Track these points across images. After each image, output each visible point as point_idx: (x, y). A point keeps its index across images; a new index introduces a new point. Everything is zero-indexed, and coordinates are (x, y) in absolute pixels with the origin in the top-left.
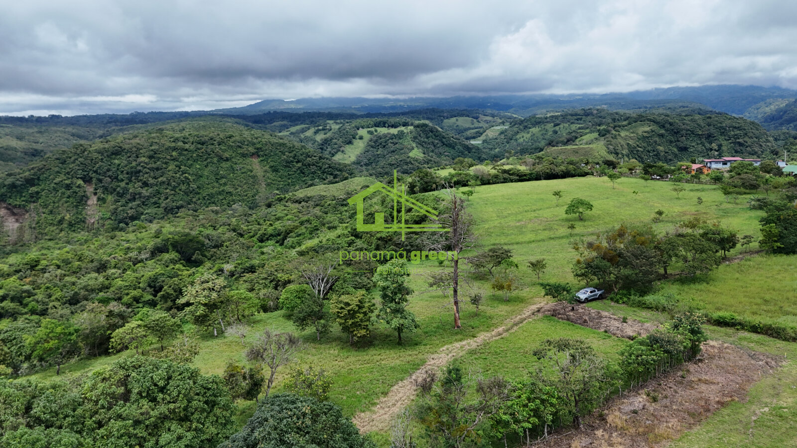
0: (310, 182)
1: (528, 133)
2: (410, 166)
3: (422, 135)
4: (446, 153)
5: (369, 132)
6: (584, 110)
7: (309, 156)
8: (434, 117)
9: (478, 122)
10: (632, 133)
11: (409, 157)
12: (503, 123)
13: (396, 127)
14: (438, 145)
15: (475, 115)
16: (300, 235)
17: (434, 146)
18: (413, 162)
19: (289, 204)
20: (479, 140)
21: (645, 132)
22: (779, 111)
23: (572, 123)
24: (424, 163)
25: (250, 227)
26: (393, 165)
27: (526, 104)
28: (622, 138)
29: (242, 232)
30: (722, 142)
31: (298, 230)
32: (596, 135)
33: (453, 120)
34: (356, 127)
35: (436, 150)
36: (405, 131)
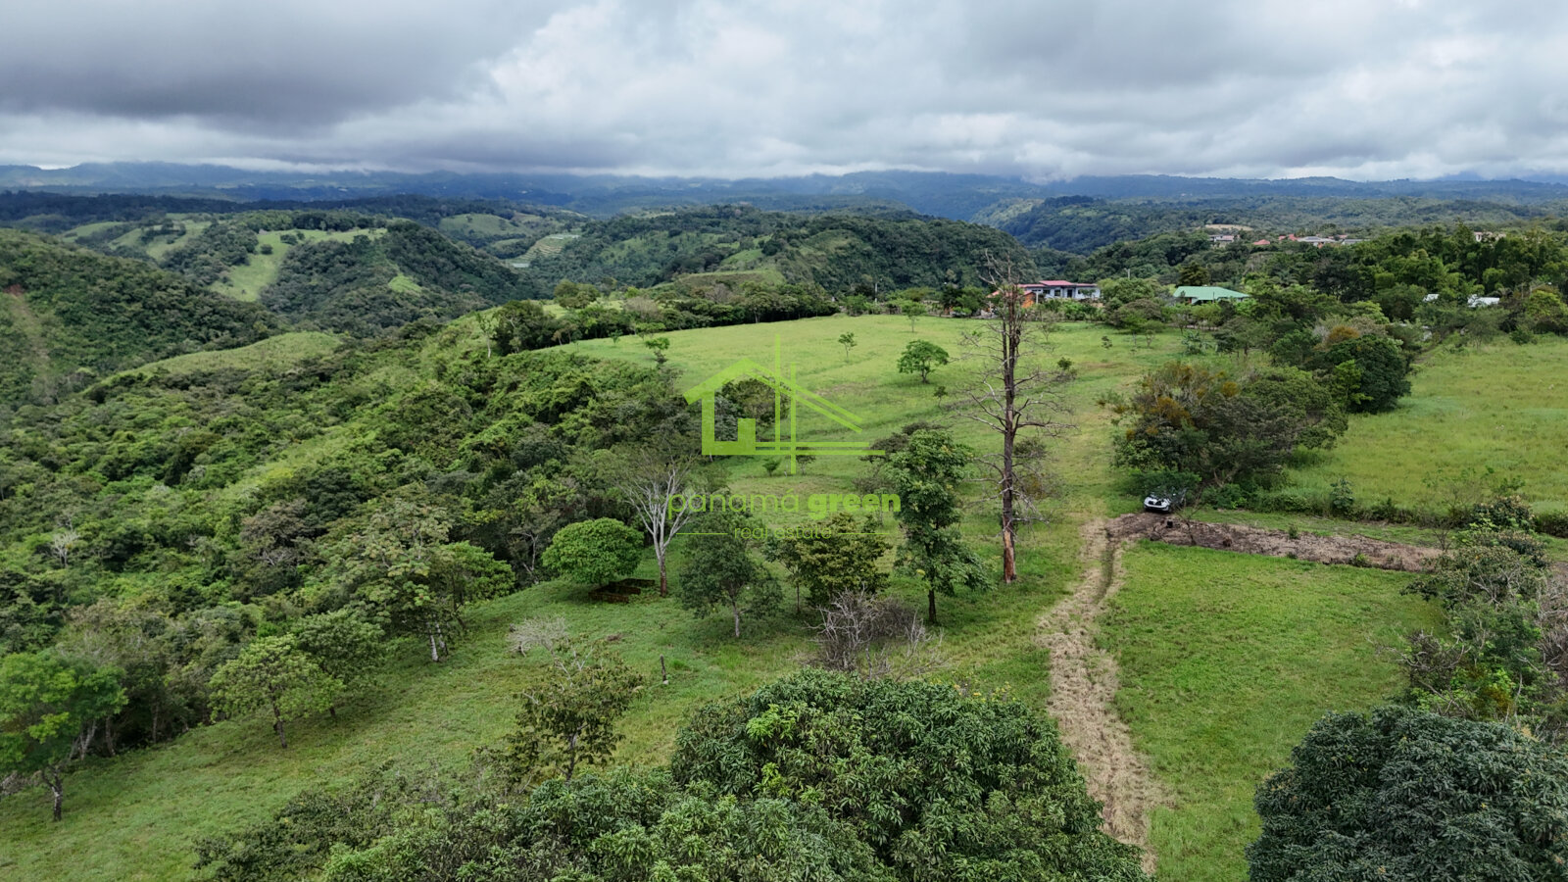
0: (171, 347)
1: (622, 247)
2: (396, 310)
3: (409, 246)
4: (463, 285)
5: (285, 239)
6: (717, 207)
7: (159, 288)
8: (418, 211)
9: (514, 224)
10: (820, 249)
11: (390, 292)
12: (569, 228)
13: (344, 229)
14: (446, 269)
15: (504, 211)
16: (225, 456)
17: (438, 270)
18: (400, 302)
19: (156, 390)
20: (522, 261)
21: (841, 248)
22: (1022, 218)
23: (704, 231)
24: (426, 304)
25: (73, 447)
26: (356, 307)
27: (597, 197)
28: (803, 258)
29: (54, 459)
30: (961, 267)
31: (215, 446)
32: (758, 252)
33: (462, 219)
34: (250, 226)
35: (444, 279)
36: (371, 238)
